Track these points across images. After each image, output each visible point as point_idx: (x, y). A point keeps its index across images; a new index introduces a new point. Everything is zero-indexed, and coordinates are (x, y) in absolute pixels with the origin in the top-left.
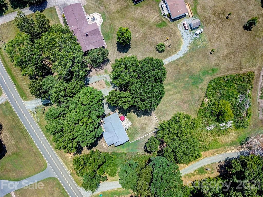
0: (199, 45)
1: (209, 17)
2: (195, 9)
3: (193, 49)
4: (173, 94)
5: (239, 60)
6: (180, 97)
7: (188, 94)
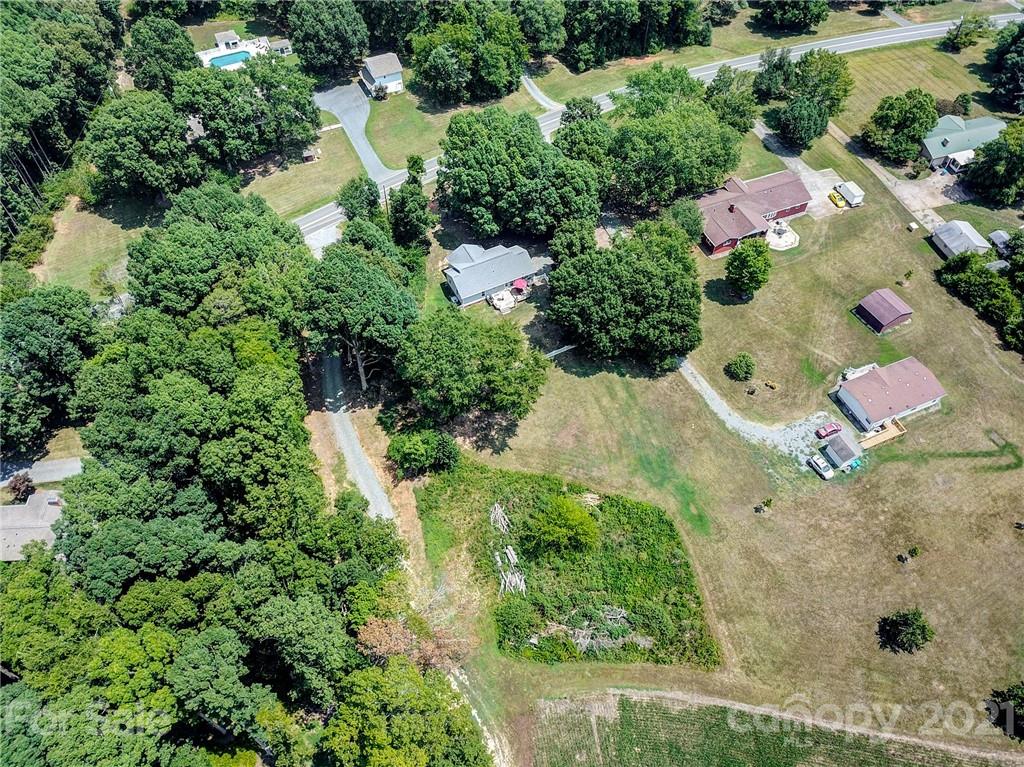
0: (778, 473)
1: (883, 500)
2: (895, 458)
3: (759, 457)
4: (601, 407)
5: (756, 608)
6: (596, 426)
7: (606, 447)
